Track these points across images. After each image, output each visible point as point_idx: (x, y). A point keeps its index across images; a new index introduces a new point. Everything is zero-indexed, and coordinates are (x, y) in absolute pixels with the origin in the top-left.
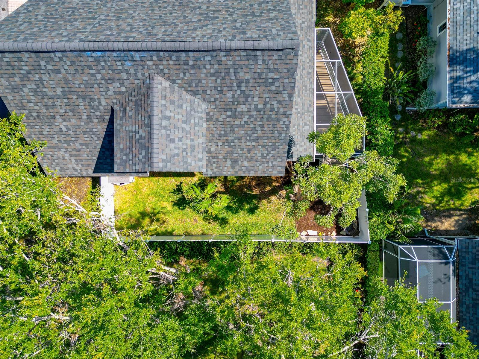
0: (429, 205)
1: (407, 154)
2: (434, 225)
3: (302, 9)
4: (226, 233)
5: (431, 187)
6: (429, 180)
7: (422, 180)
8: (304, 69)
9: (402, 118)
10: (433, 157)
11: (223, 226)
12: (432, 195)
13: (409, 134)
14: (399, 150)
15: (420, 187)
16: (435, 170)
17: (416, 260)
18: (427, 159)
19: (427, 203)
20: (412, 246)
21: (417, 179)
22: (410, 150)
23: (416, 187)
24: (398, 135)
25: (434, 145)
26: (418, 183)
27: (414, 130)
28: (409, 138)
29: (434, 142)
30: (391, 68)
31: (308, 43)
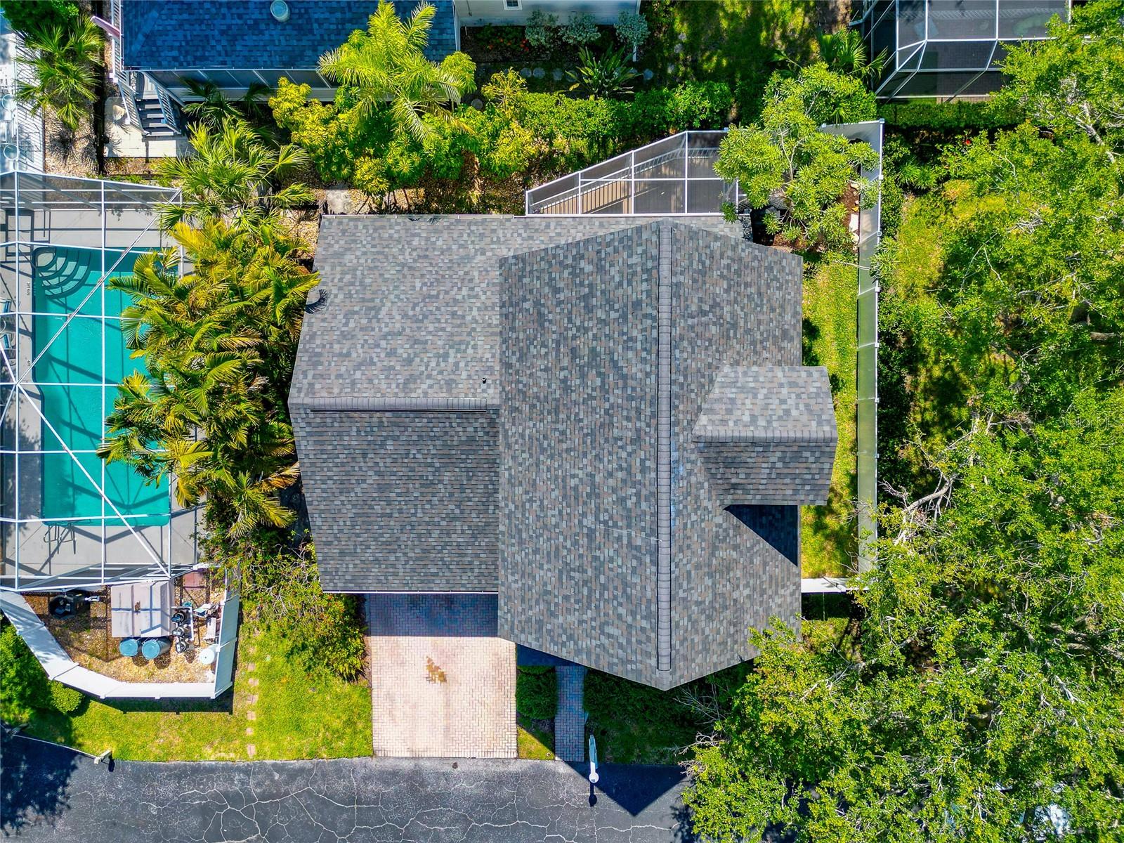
0: (807, 19)
1: (715, 59)
2: (843, 11)
4: (854, 378)
5: (775, 15)
6: (762, 18)
7: (761, 31)
9: (650, 68)
10: (721, 14)
11: (841, 384)
12: (789, 14)
13: (678, 54)
14: (706, 71)
15: (773, 35)
16: (744, 8)
17: (924, 42)
18: (724, 24)
19: (804, 22)
20: (898, 49)
21: (759, 40)
22: (707, 54)
23: (773, 41)
24: (680, 74)
25: (700, 12)
26: (766, 39)
27: (672, 46)
28: (686, 54)
29: (695, 12)
30: (571, 89)
31: (552, 227)
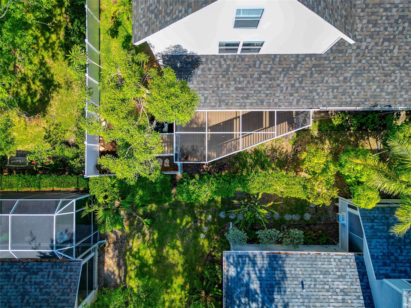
0: (131, 244)
1: (184, 223)
2: (110, 250)
3: (333, 92)
4: (101, 36)
5: (149, 247)
6: (157, 245)
7: (157, 238)
8: (267, 95)
9: (222, 218)
10: (180, 249)
11: (109, 33)
12: (141, 248)
13: (205, 226)
14: (189, 216)
15: (150, 236)
16: (168, 252)
18: (178, 243)
19: (133, 243)
20: (74, 213)
21: (158, 233)
22: (188, 226)
23: (150, 233)
24: (204, 215)
25: (193, 250)
26: (154, 234)
27: (209, 231)
28: (201, 226)
29: (196, 250)
30: (272, 203)
